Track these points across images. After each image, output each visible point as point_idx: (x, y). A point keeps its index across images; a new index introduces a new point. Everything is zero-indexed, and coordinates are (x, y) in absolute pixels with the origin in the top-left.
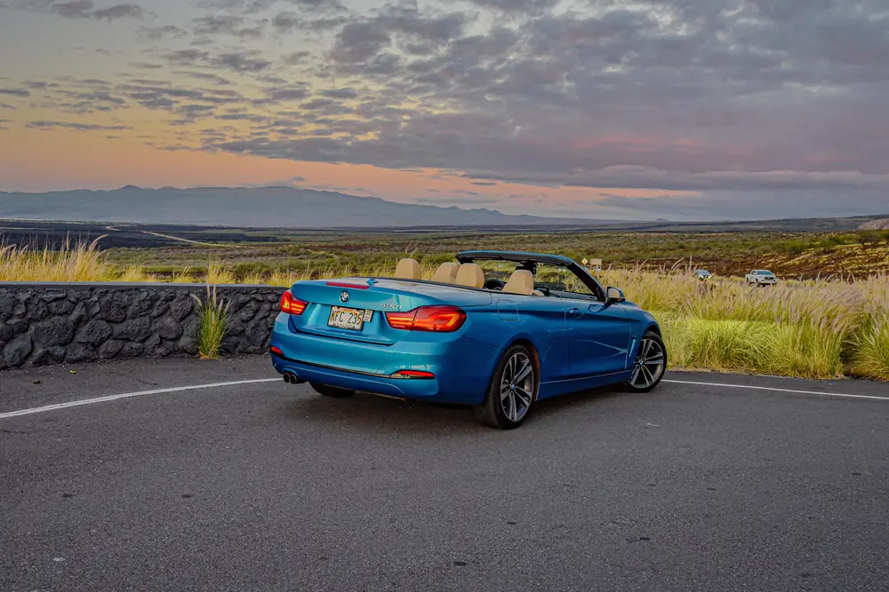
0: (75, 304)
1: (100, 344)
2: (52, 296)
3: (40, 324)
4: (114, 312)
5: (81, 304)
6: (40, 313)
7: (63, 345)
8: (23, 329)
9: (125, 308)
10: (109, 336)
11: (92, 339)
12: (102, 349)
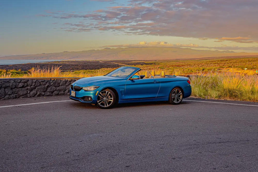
0: (47, 82)
1: (53, 92)
2: (41, 81)
3: (38, 87)
4: (56, 84)
5: (48, 83)
6: (38, 85)
7: (44, 92)
8: (35, 88)
9: (59, 83)
10: (56, 90)
11: (51, 91)
12: (54, 93)
